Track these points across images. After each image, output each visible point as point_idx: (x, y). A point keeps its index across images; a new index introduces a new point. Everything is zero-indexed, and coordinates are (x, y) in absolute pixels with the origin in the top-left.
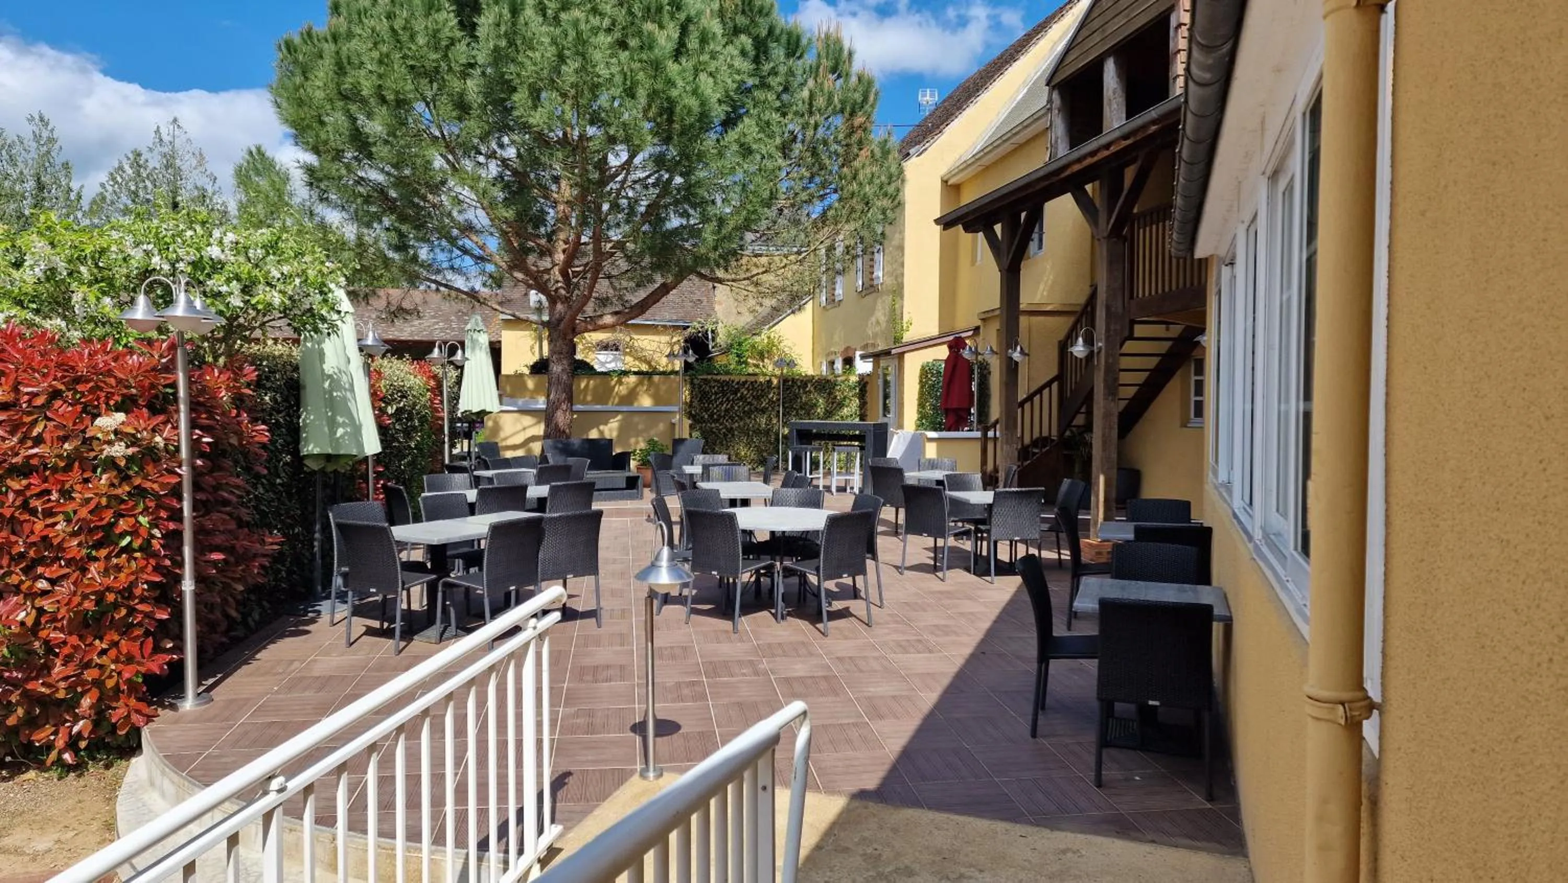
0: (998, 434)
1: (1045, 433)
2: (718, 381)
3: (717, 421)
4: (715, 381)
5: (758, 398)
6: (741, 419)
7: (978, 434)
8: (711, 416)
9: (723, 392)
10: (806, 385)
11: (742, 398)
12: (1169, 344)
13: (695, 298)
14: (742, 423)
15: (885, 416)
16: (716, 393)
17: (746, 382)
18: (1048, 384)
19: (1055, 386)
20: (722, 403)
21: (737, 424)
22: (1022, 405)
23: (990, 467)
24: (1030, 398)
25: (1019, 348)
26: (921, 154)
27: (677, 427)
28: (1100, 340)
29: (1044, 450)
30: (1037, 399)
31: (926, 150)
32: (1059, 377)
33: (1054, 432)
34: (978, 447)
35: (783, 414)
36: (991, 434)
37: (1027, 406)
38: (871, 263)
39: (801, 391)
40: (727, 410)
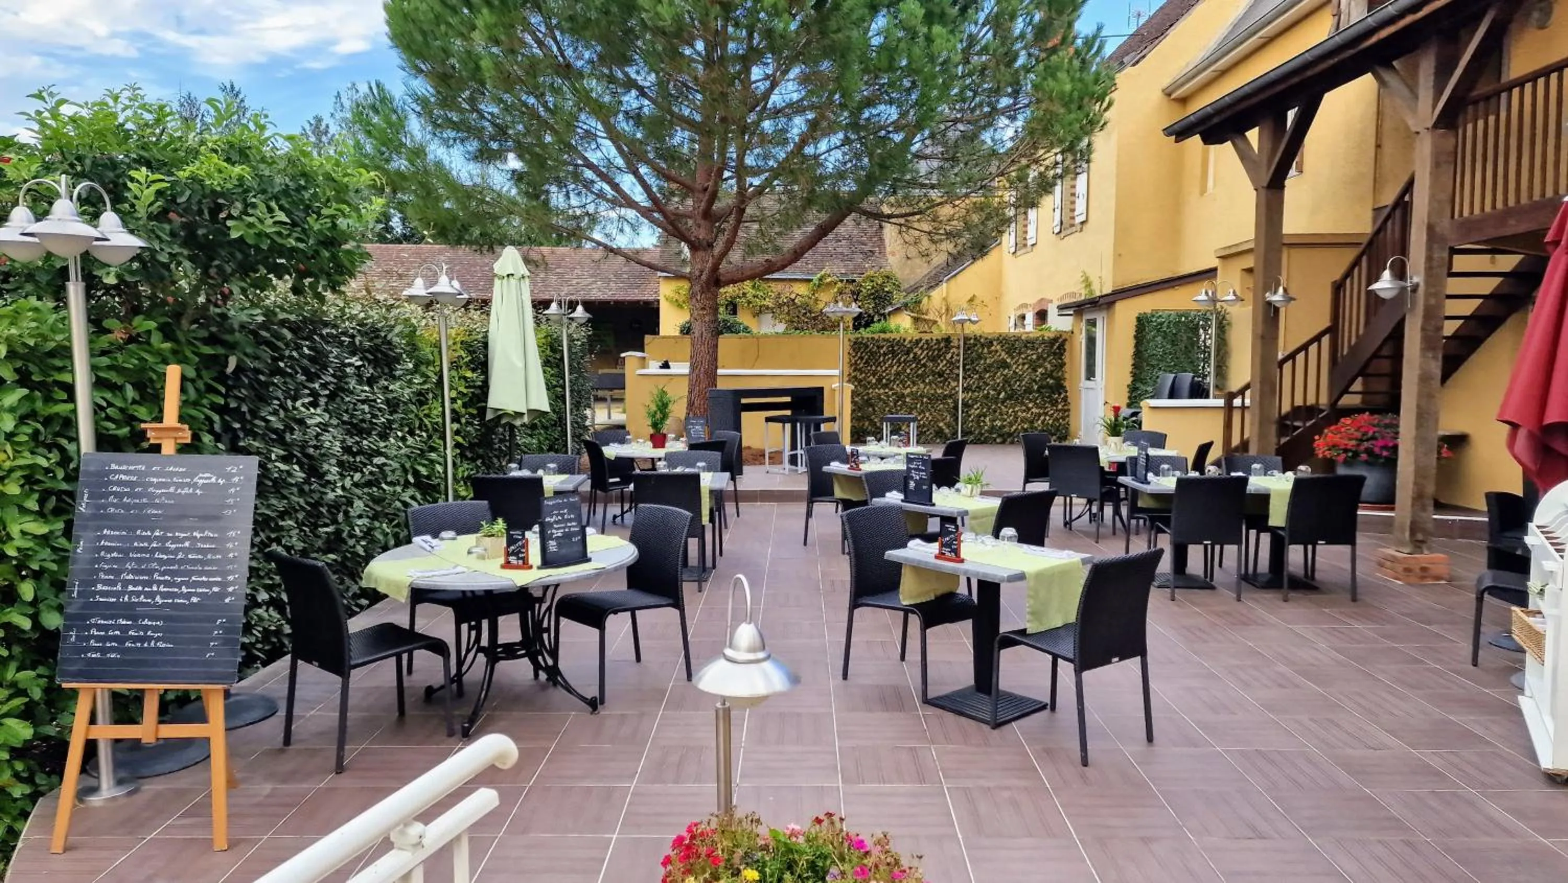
0: (1248, 402)
1: (1311, 400)
2: (887, 340)
3: (886, 386)
4: (884, 340)
5: (933, 359)
6: (914, 383)
7: (1221, 402)
8: (879, 380)
9: (893, 352)
10: (991, 343)
11: (916, 359)
12: (1497, 280)
13: (867, 248)
14: (914, 389)
15: (1088, 379)
16: (885, 354)
17: (921, 340)
18: (1317, 338)
19: (1326, 340)
20: (891, 366)
21: (908, 390)
22: (1281, 364)
23: (1236, 441)
24: (1292, 356)
25: (1281, 290)
26: (1137, 62)
27: (837, 393)
28: (1417, 274)
29: (1308, 424)
30: (1300, 357)
31: (1144, 57)
32: (1333, 330)
33: (1324, 400)
34: (1220, 418)
35: (964, 378)
36: (1237, 402)
37: (1288, 366)
38: (1072, 198)
39: (986, 350)
40: (898, 374)
